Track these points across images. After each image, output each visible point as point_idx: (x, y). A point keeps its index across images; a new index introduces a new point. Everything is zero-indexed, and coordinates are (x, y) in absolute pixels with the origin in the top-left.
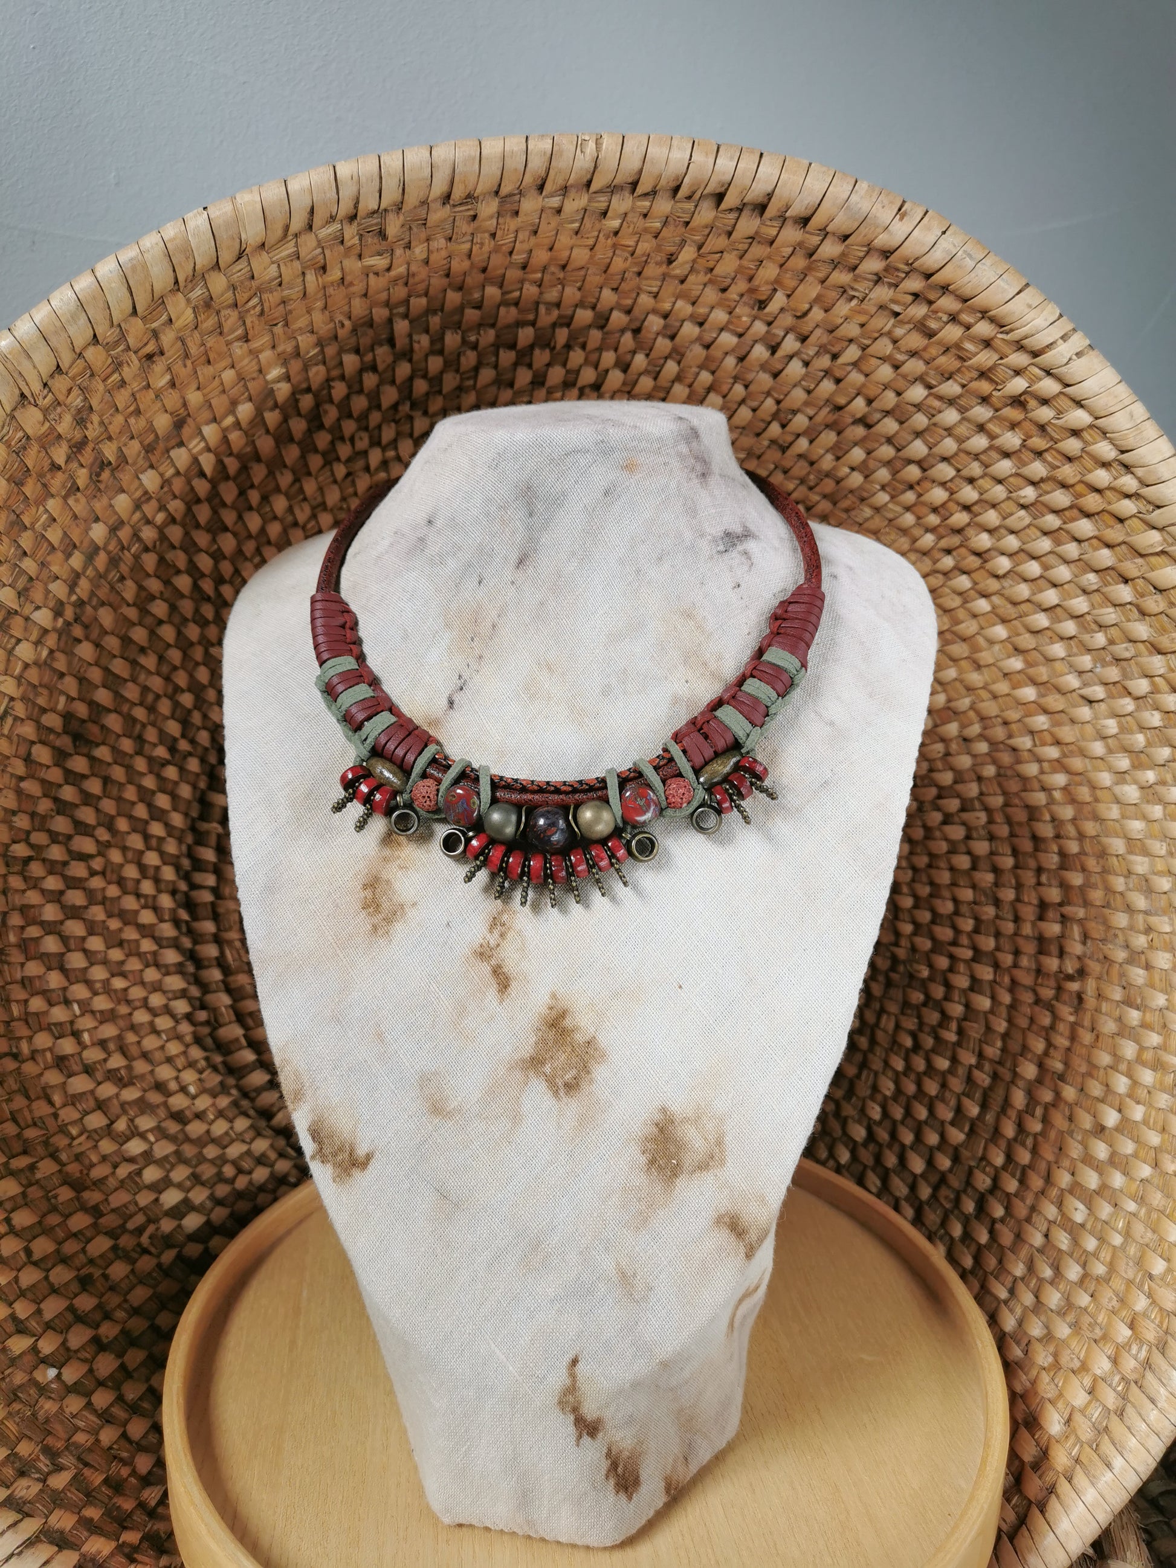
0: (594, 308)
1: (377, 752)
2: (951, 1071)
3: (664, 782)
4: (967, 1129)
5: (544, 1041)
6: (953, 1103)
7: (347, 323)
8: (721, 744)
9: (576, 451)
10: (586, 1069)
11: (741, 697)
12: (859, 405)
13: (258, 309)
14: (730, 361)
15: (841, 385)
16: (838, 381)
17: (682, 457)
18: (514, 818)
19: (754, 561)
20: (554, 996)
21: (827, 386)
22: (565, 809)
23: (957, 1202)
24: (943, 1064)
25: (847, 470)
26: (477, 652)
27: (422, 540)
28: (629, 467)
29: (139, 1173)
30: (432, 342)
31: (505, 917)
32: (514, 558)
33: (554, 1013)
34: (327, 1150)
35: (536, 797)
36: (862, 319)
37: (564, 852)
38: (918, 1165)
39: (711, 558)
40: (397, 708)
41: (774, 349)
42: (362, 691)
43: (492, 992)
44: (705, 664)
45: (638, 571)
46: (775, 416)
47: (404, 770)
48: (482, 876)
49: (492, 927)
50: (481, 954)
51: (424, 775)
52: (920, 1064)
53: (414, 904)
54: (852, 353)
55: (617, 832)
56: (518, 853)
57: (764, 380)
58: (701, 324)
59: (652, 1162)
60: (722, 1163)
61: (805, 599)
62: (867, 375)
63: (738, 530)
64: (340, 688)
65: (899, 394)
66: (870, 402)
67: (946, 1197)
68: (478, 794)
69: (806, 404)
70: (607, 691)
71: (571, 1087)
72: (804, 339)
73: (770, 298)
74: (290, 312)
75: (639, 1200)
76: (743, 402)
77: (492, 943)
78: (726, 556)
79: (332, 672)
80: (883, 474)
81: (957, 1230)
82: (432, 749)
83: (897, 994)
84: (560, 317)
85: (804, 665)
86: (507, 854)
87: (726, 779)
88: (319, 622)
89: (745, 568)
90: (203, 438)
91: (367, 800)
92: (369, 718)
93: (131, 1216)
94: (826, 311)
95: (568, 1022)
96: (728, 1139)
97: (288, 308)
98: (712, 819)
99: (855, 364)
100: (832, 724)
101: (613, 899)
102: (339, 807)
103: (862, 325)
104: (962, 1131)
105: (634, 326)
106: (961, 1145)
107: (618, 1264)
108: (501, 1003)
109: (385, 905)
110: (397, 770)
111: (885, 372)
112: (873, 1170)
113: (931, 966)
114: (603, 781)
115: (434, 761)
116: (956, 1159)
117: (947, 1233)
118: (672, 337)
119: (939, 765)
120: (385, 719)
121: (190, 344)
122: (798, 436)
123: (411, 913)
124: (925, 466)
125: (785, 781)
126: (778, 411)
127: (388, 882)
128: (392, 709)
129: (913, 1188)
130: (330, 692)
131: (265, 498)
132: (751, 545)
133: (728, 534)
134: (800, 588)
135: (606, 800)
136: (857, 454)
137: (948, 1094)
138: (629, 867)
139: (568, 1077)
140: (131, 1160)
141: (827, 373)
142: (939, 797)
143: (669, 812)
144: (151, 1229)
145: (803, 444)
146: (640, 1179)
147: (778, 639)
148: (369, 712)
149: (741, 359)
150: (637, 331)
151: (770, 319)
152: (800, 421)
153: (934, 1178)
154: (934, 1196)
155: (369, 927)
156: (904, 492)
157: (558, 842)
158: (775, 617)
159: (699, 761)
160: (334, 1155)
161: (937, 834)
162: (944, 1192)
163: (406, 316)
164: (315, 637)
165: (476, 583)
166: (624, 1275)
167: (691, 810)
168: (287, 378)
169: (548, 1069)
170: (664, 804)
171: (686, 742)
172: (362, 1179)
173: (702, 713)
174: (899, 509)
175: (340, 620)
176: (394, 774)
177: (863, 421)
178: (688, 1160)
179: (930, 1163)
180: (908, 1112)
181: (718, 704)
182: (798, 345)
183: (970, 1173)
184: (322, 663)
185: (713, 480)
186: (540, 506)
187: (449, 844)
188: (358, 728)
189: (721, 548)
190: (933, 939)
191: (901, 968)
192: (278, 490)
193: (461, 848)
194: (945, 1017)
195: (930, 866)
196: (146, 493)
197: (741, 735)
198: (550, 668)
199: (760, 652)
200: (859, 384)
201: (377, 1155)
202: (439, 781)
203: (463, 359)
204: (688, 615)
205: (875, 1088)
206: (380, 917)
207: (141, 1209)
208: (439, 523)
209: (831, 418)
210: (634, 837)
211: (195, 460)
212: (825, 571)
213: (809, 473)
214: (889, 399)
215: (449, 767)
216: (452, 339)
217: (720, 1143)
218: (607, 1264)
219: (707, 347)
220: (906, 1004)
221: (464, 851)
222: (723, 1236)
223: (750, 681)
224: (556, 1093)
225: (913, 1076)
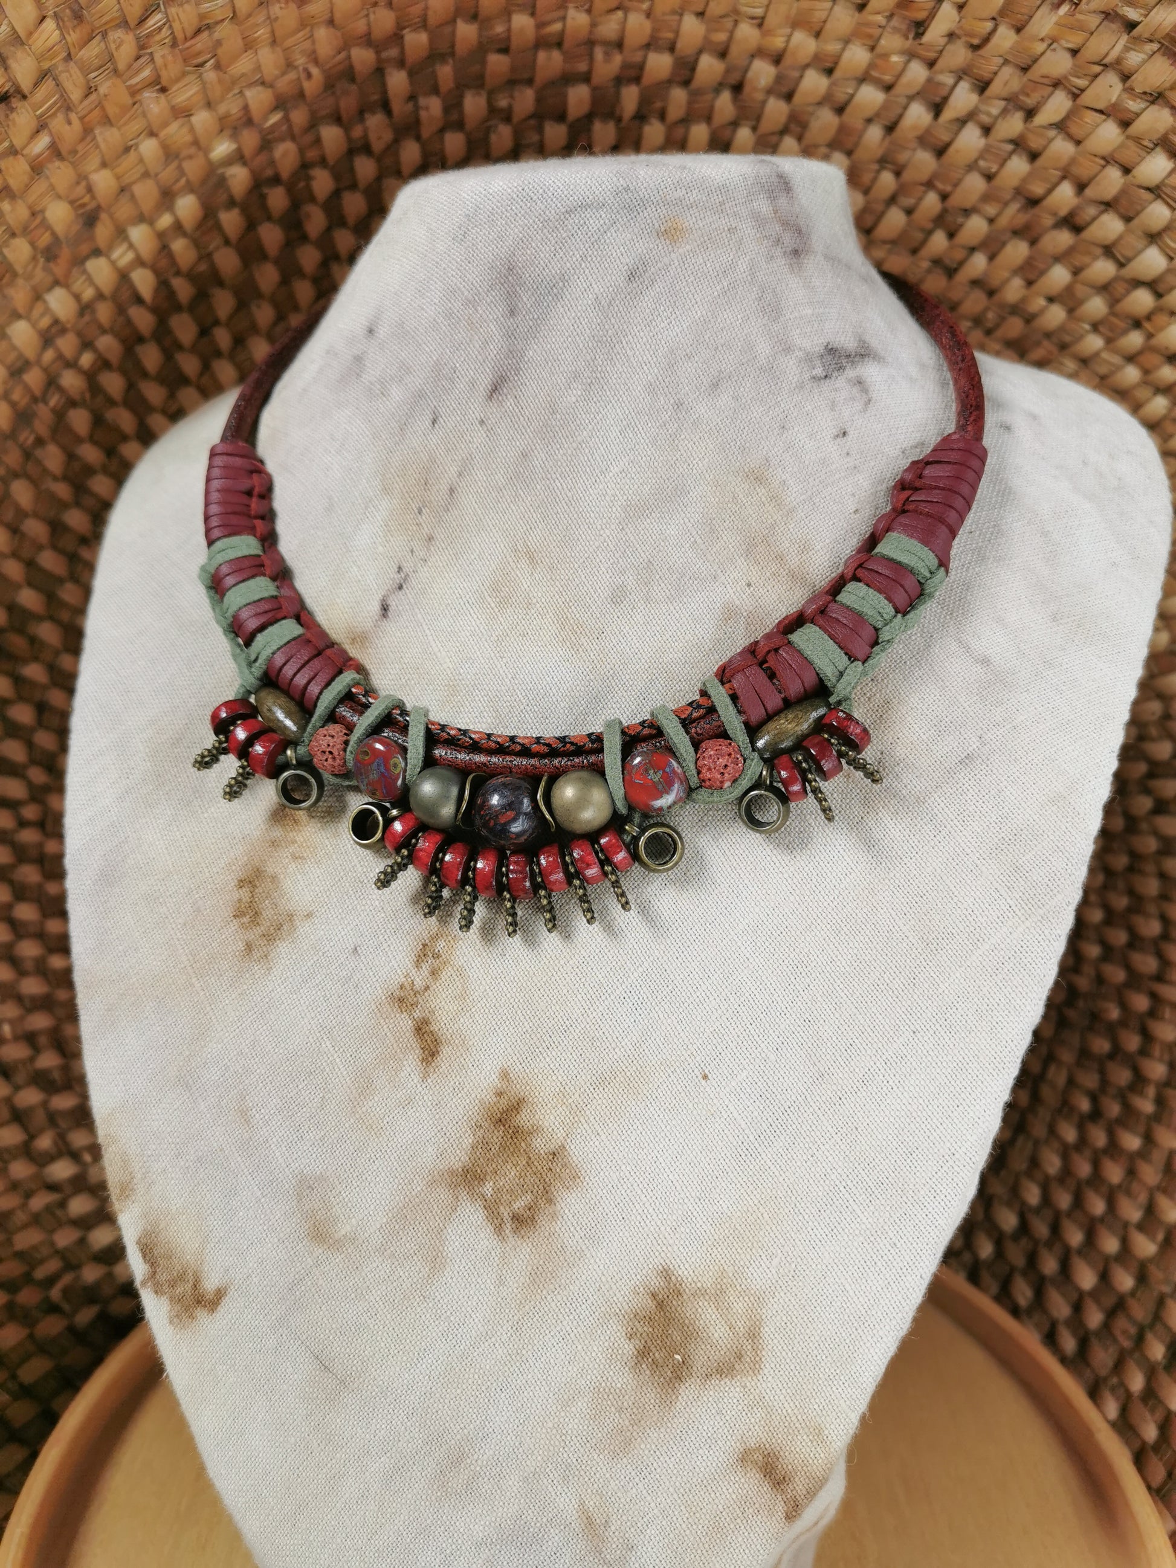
0: (672, 49)
1: (270, 680)
2: (1143, 1154)
3: (696, 745)
4: (1160, 1236)
5: (483, 1144)
6: (1143, 1198)
7: (315, 71)
8: (795, 689)
9: (584, 206)
10: (546, 1195)
11: (834, 612)
12: (1065, 195)
13: (165, 32)
14: (875, 133)
15: (1040, 162)
16: (1034, 156)
17: (759, 220)
18: (454, 791)
19: (874, 395)
20: (505, 1075)
21: (1018, 166)
22: (532, 779)
23: (1140, 1340)
24: (1132, 1142)
25: (1042, 302)
26: (426, 531)
27: (358, 359)
28: (670, 233)
29: (63, 1204)
30: (447, 110)
31: (441, 945)
32: (484, 382)
33: (503, 1102)
34: (163, 1277)
35: (494, 759)
36: (1074, 40)
37: (530, 849)
38: (1086, 1278)
39: (801, 386)
40: (310, 614)
41: (937, 109)
42: (261, 587)
43: (411, 1061)
44: (780, 558)
45: (679, 405)
46: (939, 220)
47: (303, 708)
48: (410, 878)
49: (419, 961)
50: (401, 1000)
51: (332, 717)
52: (1099, 1138)
53: (309, 915)
54: (1057, 105)
55: (616, 822)
56: (459, 846)
57: (924, 161)
58: (829, 72)
59: (643, 1353)
60: (756, 1367)
61: (954, 456)
62: (1078, 143)
63: (848, 343)
64: (229, 581)
65: (1127, 170)
66: (1081, 187)
67: (1125, 1332)
68: (405, 750)
69: (986, 198)
70: (618, 596)
71: (523, 1221)
72: (982, 86)
73: (932, 15)
74: (219, 43)
75: (620, 1410)
76: (892, 200)
77: (419, 984)
78: (826, 385)
79: (220, 558)
80: (1096, 306)
81: (1137, 1382)
82: (348, 677)
83: (1075, 1039)
84: (625, 66)
85: (944, 563)
86: (442, 849)
87: (799, 745)
88: (216, 484)
89: (858, 406)
90: (131, 246)
91: (243, 751)
92: (262, 628)
93: (42, 1262)
94: (1018, 30)
95: (523, 1119)
96: (767, 1331)
97: (217, 35)
98: (771, 812)
99: (1061, 126)
100: (985, 661)
101: (609, 929)
102: (206, 761)
103: (1074, 52)
104: (1152, 1237)
105: (734, 78)
106: (1151, 1260)
107: (582, 1504)
108: (424, 1078)
109: (268, 913)
110: (293, 707)
111: (1108, 134)
112: (1024, 1274)
113: (1124, 1006)
114: (597, 739)
115: (348, 698)
116: (1142, 1278)
117: (1122, 1384)
118: (789, 97)
119: (1154, 731)
120: (288, 629)
121: (68, 85)
122: (973, 250)
123: (304, 928)
124: (1160, 289)
125: (900, 751)
126: (944, 211)
127: (274, 878)
128: (301, 614)
129: (1078, 1308)
130: (216, 586)
131: (239, 341)
132: (870, 371)
133: (831, 351)
134: (946, 439)
135: (599, 771)
136: (1059, 276)
137: (1135, 1186)
138: (634, 878)
139: (519, 1205)
140: (52, 1187)
141: (1018, 143)
142: (1151, 775)
143: (702, 795)
144: (67, 1279)
145: (979, 263)
146: (623, 1379)
147: (902, 519)
148: (263, 619)
149: (890, 129)
150: (737, 88)
151: (932, 55)
152: (976, 227)
153: (1109, 1301)
154: (1107, 1326)
155: (241, 946)
156: (1125, 332)
157: (519, 835)
158: (902, 486)
159: (756, 714)
160: (173, 1284)
161: (1144, 826)
162: (1121, 1323)
163: (401, 63)
164: (207, 504)
165: (428, 423)
166: (590, 1522)
167: (738, 792)
168: (239, 157)
169: (488, 1189)
170: (694, 781)
171: (738, 682)
172: (209, 1324)
173: (768, 636)
174: (1116, 360)
175: (245, 484)
176: (288, 715)
177: (1072, 223)
178: (701, 1357)
179: (1104, 1277)
180: (1078, 1202)
181: (797, 621)
182: (974, 98)
183: (1161, 1302)
184: (210, 543)
185: (813, 264)
186: (526, 300)
187: (363, 827)
188: (248, 643)
189: (819, 371)
190: (1128, 967)
191: (1081, 1004)
192: (254, 329)
193: (379, 835)
194: (1139, 1080)
195: (1131, 869)
196: (56, 322)
197: (829, 672)
198: (532, 558)
199: (872, 541)
200: (1065, 159)
201: (232, 1293)
202: (350, 728)
203: (493, 137)
204: (758, 477)
205: (1034, 1163)
206: (259, 931)
207: (57, 1252)
208: (382, 332)
209: (1022, 219)
210: (643, 831)
211: (124, 276)
212: (991, 419)
213: (987, 309)
214: (1112, 180)
215: (367, 706)
216: (474, 105)
217: (753, 1335)
218: (566, 1503)
219: (840, 110)
220: (1084, 1054)
221: (382, 839)
222: (751, 1482)
223: (852, 586)
224: (499, 1229)
225: (1088, 1153)
